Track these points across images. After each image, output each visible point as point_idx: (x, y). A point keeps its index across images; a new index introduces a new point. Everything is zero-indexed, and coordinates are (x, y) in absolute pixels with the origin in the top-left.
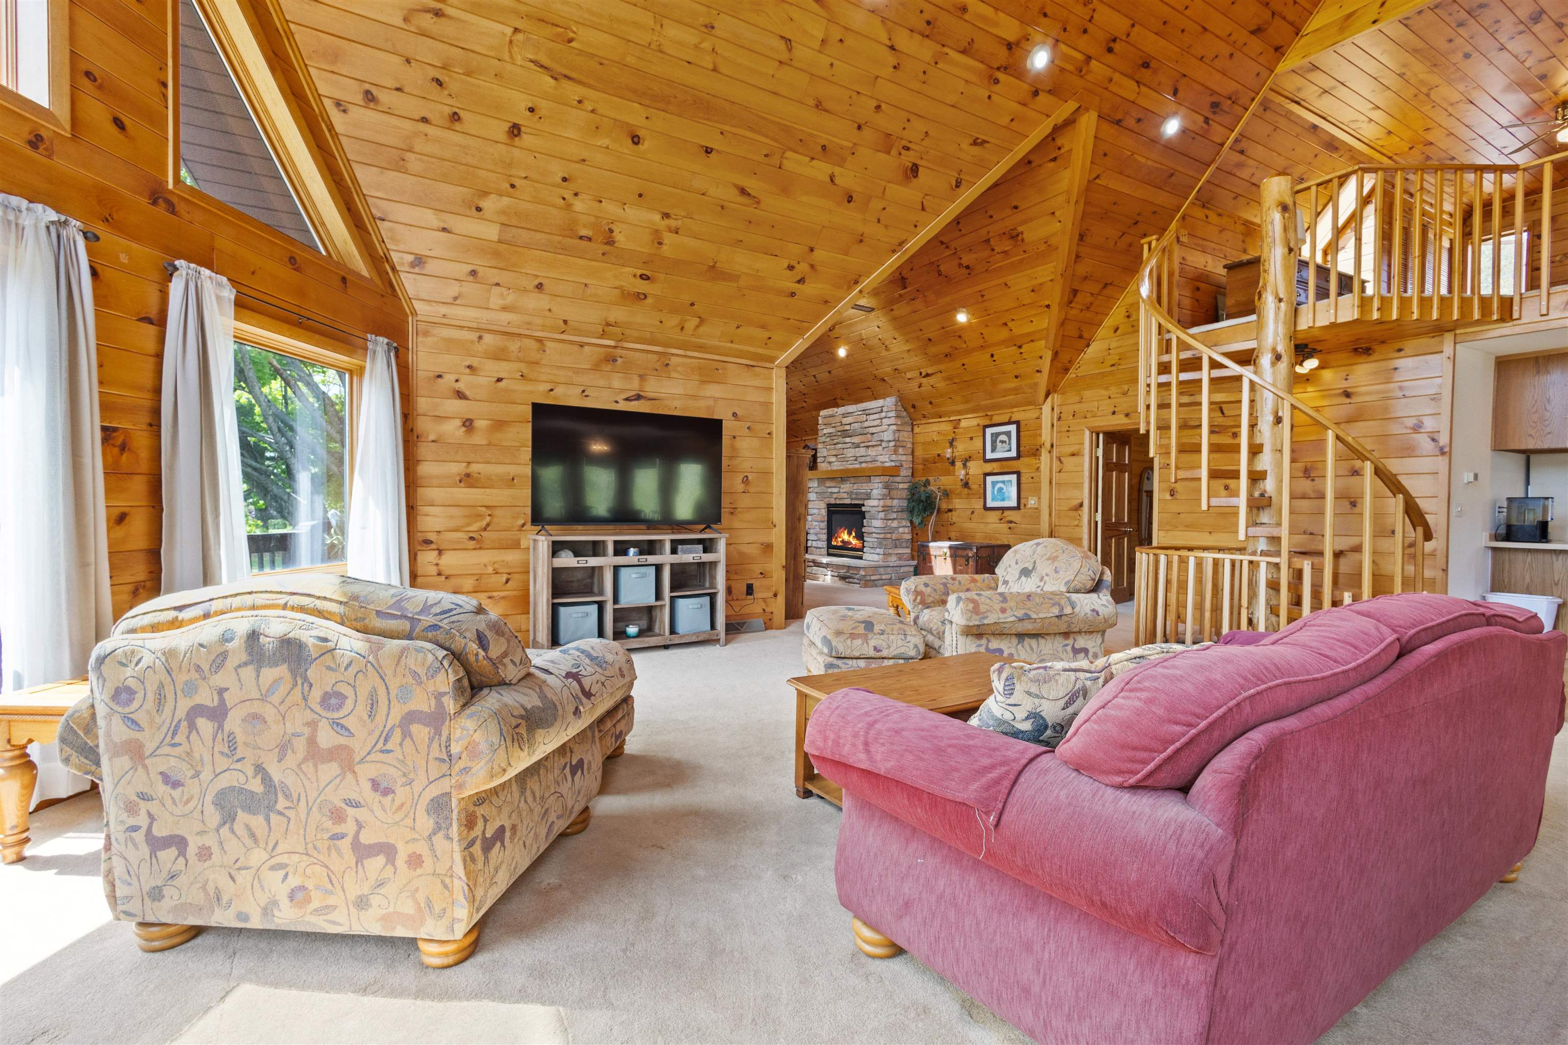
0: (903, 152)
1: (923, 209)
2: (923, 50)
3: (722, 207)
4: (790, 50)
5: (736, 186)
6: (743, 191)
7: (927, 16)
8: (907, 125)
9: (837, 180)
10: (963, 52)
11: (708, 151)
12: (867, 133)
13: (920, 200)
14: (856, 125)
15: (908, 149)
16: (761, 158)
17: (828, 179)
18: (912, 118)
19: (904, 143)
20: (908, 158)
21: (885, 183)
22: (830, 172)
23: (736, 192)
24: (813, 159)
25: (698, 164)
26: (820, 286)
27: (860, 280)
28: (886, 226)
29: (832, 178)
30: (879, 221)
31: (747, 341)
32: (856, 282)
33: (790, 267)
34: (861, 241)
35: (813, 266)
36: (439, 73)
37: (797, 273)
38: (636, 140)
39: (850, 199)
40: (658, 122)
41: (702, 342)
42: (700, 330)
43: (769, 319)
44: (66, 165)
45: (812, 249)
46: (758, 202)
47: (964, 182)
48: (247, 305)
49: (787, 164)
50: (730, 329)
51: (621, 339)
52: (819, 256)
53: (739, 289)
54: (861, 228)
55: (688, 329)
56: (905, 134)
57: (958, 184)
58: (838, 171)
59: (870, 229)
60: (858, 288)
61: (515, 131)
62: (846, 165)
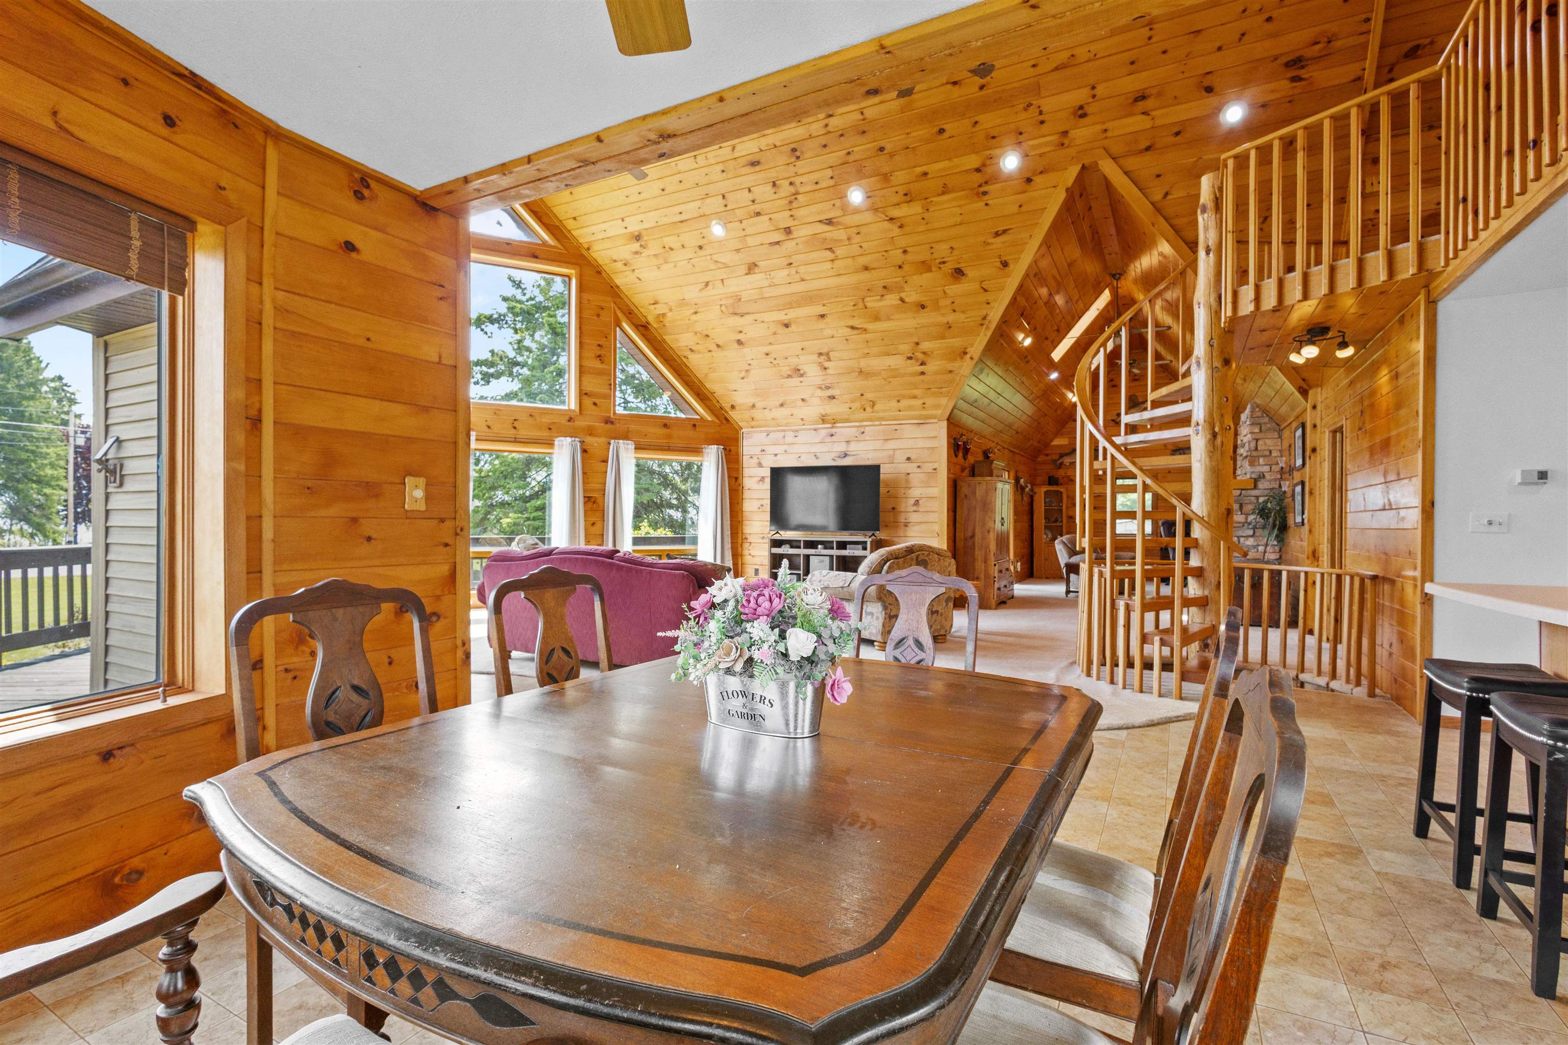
0: (941, 266)
1: (986, 291)
2: (916, 209)
3: (847, 340)
4: (834, 252)
5: (847, 327)
6: (853, 328)
7: (902, 193)
8: (932, 251)
9: (907, 300)
10: (943, 193)
11: (822, 316)
12: (906, 267)
13: (978, 286)
14: (897, 267)
15: (944, 262)
16: (852, 308)
17: (900, 302)
18: (933, 245)
19: (938, 261)
20: (948, 267)
21: (940, 289)
22: (898, 297)
23: (849, 330)
24: (882, 296)
25: (821, 324)
26: (939, 363)
27: (968, 350)
28: (963, 312)
29: (902, 300)
30: (954, 311)
31: (910, 408)
32: (965, 353)
33: (910, 358)
34: (950, 327)
35: (924, 353)
36: (705, 332)
37: (917, 360)
38: (787, 326)
39: (923, 307)
40: (792, 314)
41: (881, 415)
42: (877, 407)
43: (916, 392)
44: (577, 423)
45: (917, 344)
46: (865, 330)
47: (1010, 262)
48: (638, 448)
49: (869, 305)
50: (894, 404)
51: (834, 422)
52: (925, 346)
53: (885, 379)
54: (944, 320)
55: (869, 409)
56: (935, 256)
57: (1005, 264)
58: (903, 295)
59: (951, 318)
60: (968, 356)
61: (739, 342)
62: (906, 289)
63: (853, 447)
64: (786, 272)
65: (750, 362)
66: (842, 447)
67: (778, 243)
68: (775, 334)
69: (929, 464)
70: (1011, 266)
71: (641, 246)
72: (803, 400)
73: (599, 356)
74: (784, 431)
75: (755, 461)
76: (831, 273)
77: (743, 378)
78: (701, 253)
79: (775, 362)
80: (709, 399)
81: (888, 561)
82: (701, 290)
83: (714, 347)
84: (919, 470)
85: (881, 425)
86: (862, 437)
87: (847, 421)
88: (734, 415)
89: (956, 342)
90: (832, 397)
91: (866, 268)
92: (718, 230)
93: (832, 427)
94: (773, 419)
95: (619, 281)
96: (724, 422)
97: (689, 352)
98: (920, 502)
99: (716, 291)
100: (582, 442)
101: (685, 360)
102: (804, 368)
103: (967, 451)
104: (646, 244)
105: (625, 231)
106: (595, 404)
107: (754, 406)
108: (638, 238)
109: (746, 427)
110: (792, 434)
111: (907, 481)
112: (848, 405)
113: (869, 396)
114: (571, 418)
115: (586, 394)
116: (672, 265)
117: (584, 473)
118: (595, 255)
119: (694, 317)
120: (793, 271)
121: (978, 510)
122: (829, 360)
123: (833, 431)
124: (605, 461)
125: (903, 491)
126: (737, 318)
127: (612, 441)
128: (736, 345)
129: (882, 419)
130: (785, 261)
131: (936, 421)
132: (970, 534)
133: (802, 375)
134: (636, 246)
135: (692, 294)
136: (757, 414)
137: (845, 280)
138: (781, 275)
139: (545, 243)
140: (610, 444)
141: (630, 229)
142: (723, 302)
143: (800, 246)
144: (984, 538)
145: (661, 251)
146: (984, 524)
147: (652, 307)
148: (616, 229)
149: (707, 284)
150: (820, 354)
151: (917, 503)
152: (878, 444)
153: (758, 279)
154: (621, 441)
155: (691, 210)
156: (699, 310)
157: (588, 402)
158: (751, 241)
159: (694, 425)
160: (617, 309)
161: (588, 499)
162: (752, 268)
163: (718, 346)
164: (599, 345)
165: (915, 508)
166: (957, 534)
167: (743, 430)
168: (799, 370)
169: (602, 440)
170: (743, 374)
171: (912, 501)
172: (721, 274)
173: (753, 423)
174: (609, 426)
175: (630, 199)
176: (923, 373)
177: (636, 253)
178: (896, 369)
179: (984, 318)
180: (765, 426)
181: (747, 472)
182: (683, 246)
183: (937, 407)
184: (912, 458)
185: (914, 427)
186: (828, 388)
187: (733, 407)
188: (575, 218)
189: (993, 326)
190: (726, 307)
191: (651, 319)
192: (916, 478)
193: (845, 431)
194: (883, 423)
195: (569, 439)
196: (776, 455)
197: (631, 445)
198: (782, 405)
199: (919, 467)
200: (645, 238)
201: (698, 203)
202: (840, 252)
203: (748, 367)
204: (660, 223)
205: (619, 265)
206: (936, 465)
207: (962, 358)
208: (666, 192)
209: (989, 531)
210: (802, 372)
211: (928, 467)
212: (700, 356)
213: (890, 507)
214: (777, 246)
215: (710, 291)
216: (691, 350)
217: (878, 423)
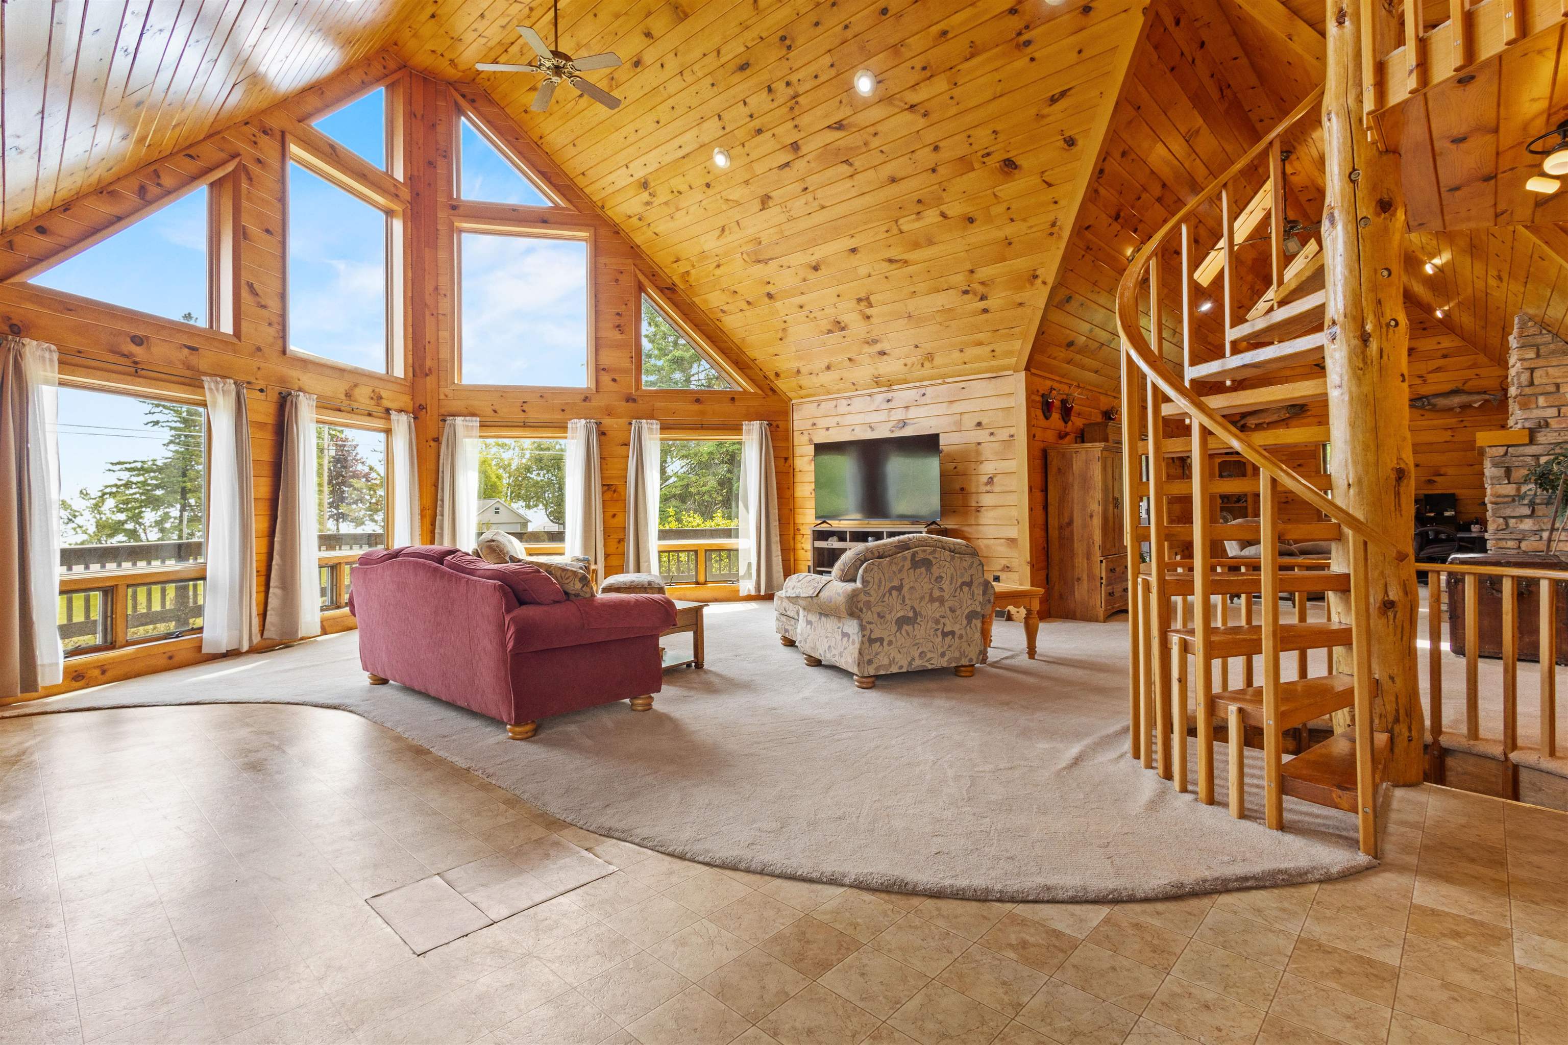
0: (985, 160)
1: (1050, 185)
2: (940, 85)
3: (886, 277)
4: (851, 165)
5: (883, 260)
6: (891, 261)
7: (918, 66)
8: (971, 141)
9: (950, 213)
10: (972, 55)
11: (854, 250)
12: (941, 170)
13: (1039, 180)
14: (930, 171)
15: (988, 154)
16: (885, 235)
17: (941, 218)
18: (970, 132)
19: (980, 154)
20: (994, 161)
21: (989, 192)
22: (938, 212)
23: (887, 264)
24: (919, 213)
25: (855, 260)
26: (1003, 294)
27: (1038, 273)
28: (1024, 220)
29: (944, 215)
30: (1012, 220)
31: (978, 359)
32: (1036, 277)
33: (966, 292)
34: (1010, 244)
35: (982, 283)
36: (733, 288)
37: (975, 294)
38: (816, 268)
39: (971, 220)
40: (819, 253)
41: (943, 370)
42: (936, 362)
43: (981, 336)
44: (594, 403)
45: (972, 272)
46: (906, 262)
47: (1077, 137)
48: (664, 428)
49: (905, 228)
50: (956, 354)
51: (890, 384)
52: (983, 273)
53: (940, 324)
54: (1000, 234)
55: (927, 364)
56: (975, 147)
57: (1071, 142)
58: (943, 208)
59: (1009, 230)
60: (1039, 281)
61: (770, 296)
62: (947, 200)
63: (913, 413)
64: (803, 200)
65: (785, 318)
66: (899, 415)
67: (787, 164)
68: (805, 280)
69: (1004, 430)
70: (1080, 142)
71: (650, 194)
72: (850, 359)
73: (618, 326)
74: (836, 399)
75: (805, 438)
76: (854, 193)
77: (781, 339)
78: (710, 192)
79: (811, 316)
80: (750, 368)
81: (866, 560)
82: (718, 237)
83: (744, 306)
84: (992, 439)
85: (945, 383)
86: (923, 400)
87: (906, 382)
88: (782, 385)
89: (1021, 264)
90: (883, 353)
91: (893, 180)
92: (720, 160)
93: (889, 391)
94: (822, 386)
95: (639, 239)
96: (770, 393)
97: (722, 315)
98: (995, 480)
99: (734, 237)
100: (599, 424)
101: (717, 323)
102: (845, 318)
103: (1066, 412)
104: (655, 191)
105: (632, 179)
106: (614, 380)
107: (798, 372)
108: (645, 185)
109: (795, 398)
110: (845, 402)
111: (978, 453)
112: (903, 361)
113: (927, 347)
114: (587, 397)
115: (604, 369)
116: (684, 211)
117: (602, 458)
118: (609, 213)
119: (718, 272)
120: (810, 197)
121: (1076, 487)
122: (870, 305)
123: (889, 395)
124: (627, 444)
125: (973, 466)
126: (760, 266)
127: (634, 421)
128: (766, 299)
129: (944, 376)
130: (798, 187)
131: (1011, 372)
132: (1066, 520)
133: (843, 329)
134: (645, 196)
135: (710, 243)
136: (804, 381)
137: (868, 200)
138: (798, 206)
139: (557, 206)
140: (630, 424)
141: (636, 177)
142: (744, 249)
143: (813, 165)
144: (1085, 526)
145: (670, 197)
146: (1084, 507)
147: (675, 265)
148: (621, 179)
149: (723, 230)
150: (859, 300)
151: (991, 481)
152: (942, 409)
153: (774, 214)
154: (644, 421)
155: (689, 140)
156: (722, 262)
157: (606, 378)
158: (759, 168)
159: (733, 399)
160: (638, 272)
161: (607, 488)
162: (765, 201)
163: (749, 303)
164: (618, 314)
165: (988, 488)
166: (1050, 519)
167: (794, 401)
168: (839, 323)
169: (623, 421)
170: (780, 335)
171: (984, 479)
172: (735, 214)
173: (802, 392)
174: (631, 405)
175: (631, 140)
176: (985, 311)
177: (647, 203)
178: (950, 310)
179: (1053, 225)
180: (814, 395)
181: (798, 451)
182: (691, 188)
183: (1008, 354)
184: (984, 423)
185: (984, 382)
186: (875, 342)
187: (777, 375)
188: (583, 174)
189: (1066, 234)
190: (748, 254)
191: (677, 279)
192: (987, 451)
193: (903, 395)
194: (948, 380)
195: (583, 421)
196: (828, 429)
197: (656, 425)
198: (828, 368)
199: (992, 434)
200: (652, 184)
201: (694, 132)
202: (858, 163)
203: (783, 325)
204: (663, 163)
205: (634, 220)
206: (1012, 431)
207: (1032, 284)
208: (661, 124)
209: (1091, 516)
210: (843, 324)
211: (1003, 435)
212: (732, 317)
213: (958, 487)
214: (787, 169)
215: (728, 238)
216: (723, 311)
217: (940, 381)
